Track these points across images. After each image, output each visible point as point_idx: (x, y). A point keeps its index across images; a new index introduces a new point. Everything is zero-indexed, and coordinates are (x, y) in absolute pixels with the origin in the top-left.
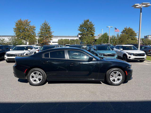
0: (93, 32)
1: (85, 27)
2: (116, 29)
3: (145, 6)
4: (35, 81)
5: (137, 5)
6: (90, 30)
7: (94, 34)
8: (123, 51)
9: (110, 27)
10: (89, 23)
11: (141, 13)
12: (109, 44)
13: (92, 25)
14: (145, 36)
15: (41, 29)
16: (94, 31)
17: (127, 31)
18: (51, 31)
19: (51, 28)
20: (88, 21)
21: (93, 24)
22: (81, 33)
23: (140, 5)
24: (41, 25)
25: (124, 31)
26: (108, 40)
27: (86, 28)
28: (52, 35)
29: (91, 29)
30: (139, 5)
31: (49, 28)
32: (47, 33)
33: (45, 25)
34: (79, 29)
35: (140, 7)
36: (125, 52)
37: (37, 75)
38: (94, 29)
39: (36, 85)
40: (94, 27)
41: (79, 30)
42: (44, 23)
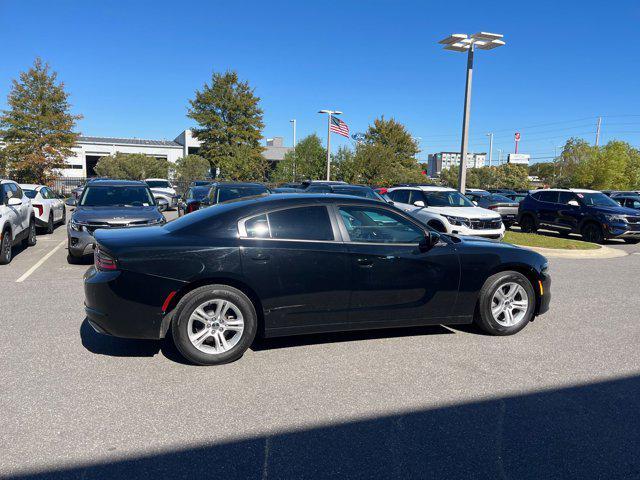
0: (257, 129)
1: (218, 106)
2: (336, 121)
3: (482, 43)
4: (210, 342)
5: (459, 40)
6: (243, 118)
7: (261, 138)
8: (425, 209)
9: (330, 112)
10: (235, 87)
11: (471, 71)
12: (328, 181)
13: (249, 96)
14: (430, 156)
15: (15, 102)
16: (260, 126)
17: (383, 131)
18: (70, 111)
19: (68, 100)
20: (231, 79)
21: (255, 96)
22: (205, 128)
23: (469, 38)
24: (15, 81)
25: (373, 131)
26: (324, 165)
27: (224, 108)
28: (75, 130)
29: (245, 114)
30: (466, 40)
31: (59, 97)
32: (46, 120)
33: (38, 79)
34: (193, 110)
35: (468, 47)
36: (436, 212)
37: (219, 316)
38: (257, 118)
39: (215, 359)
40: (259, 106)
41: (195, 117)
42: (32, 73)
